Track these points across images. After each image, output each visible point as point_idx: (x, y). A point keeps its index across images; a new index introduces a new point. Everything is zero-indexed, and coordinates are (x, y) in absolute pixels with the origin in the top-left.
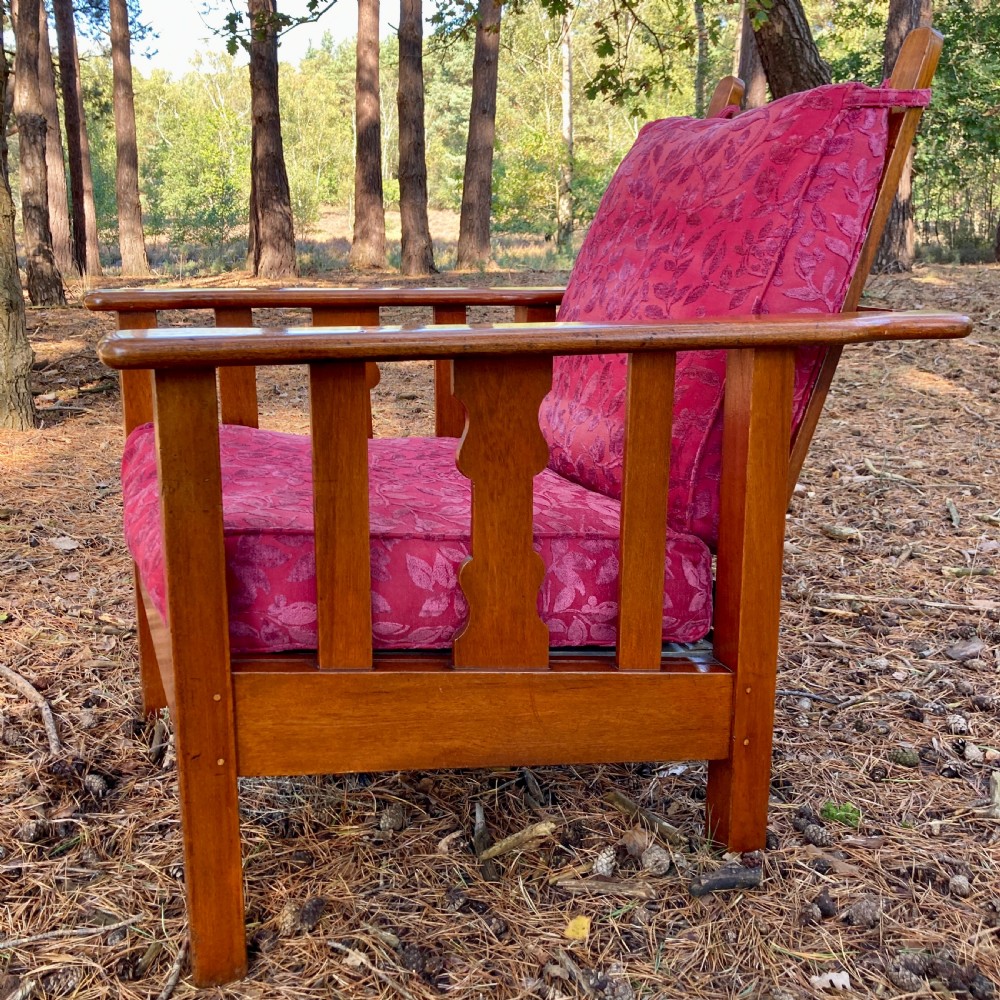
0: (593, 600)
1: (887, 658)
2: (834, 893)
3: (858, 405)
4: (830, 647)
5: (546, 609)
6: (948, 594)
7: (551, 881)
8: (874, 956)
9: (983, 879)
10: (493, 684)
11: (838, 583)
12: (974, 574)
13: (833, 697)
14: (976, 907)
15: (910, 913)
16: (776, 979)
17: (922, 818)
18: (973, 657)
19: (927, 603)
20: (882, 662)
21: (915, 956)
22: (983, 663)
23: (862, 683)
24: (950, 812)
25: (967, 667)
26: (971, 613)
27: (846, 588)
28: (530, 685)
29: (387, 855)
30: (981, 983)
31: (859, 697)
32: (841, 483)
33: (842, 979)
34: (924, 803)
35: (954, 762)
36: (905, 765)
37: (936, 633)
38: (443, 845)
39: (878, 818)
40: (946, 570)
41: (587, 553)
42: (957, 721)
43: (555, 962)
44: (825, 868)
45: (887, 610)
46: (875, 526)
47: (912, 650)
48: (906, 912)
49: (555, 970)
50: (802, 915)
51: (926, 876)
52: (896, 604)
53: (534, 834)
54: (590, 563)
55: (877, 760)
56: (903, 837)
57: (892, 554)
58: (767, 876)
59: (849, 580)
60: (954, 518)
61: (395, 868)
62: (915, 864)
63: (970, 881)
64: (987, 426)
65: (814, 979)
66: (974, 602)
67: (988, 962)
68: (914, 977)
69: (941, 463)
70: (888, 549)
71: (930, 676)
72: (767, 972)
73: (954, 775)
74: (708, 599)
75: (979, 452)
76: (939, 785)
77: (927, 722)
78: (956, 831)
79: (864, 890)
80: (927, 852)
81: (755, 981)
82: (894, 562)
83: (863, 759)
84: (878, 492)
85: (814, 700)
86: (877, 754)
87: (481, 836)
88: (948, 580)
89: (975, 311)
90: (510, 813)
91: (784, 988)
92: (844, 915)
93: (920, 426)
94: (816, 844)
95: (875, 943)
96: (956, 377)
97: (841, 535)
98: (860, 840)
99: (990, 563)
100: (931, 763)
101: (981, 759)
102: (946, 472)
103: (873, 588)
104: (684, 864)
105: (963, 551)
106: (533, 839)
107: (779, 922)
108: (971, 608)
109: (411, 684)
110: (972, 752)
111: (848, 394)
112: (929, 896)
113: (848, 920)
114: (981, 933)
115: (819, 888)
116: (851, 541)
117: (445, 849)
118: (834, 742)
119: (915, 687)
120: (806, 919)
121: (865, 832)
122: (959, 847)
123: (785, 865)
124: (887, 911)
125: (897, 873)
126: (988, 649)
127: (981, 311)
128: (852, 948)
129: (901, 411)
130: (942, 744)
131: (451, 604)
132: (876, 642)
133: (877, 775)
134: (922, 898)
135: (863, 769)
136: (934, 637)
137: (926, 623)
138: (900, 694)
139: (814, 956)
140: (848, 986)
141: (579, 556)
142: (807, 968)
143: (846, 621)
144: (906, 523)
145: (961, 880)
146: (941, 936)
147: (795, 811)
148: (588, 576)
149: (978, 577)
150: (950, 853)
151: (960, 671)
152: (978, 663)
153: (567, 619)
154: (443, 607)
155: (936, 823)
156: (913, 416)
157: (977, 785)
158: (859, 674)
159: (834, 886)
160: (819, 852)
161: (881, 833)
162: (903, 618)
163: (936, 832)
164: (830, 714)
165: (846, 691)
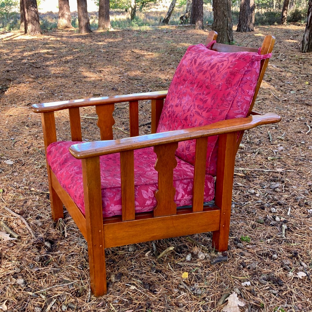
0: (186, 195)
1: (254, 189)
2: (245, 261)
4: (238, 186)
5: (175, 199)
6: (269, 166)
7: (176, 263)
8: (255, 277)
9: (280, 255)
10: (163, 219)
11: (239, 164)
13: (241, 203)
14: (279, 262)
15: (263, 265)
16: (233, 284)
17: (265, 239)
18: (277, 188)
19: (264, 170)
20: (253, 191)
21: (265, 276)
22: (280, 190)
23: (248, 198)
24: (272, 237)
25: (275, 191)
26: (276, 172)
27: (241, 166)
28: (172, 219)
29: (133, 258)
30: (280, 282)
31: (247, 203)
33: (248, 283)
34: (266, 234)
35: (273, 222)
36: (261, 223)
37: (266, 180)
38: (147, 254)
39: (254, 239)
40: (269, 158)
41: (185, 184)
42: (273, 209)
43: (181, 284)
44: (243, 255)
45: (253, 173)
46: (248, 142)
47: (260, 186)
48: (262, 265)
49: (181, 287)
50: (238, 268)
51: (267, 255)
52: (255, 171)
53: (169, 250)
54: (185, 186)
55: (253, 222)
56: (261, 245)
57: (253, 152)
58: (229, 258)
59: (241, 162)
60: (271, 138)
61: (135, 262)
62: (264, 252)
63: (277, 255)
64: (279, 101)
65: (242, 284)
66: (277, 169)
67: (282, 276)
68: (265, 282)
70: (252, 151)
71: (266, 195)
72: (231, 283)
74: (213, 190)
76: (269, 228)
77: (266, 210)
78: (274, 242)
79: (253, 260)
80: (267, 249)
81: (229, 285)
82: (254, 156)
83: (250, 222)
85: (236, 204)
86: (253, 220)
87: (156, 252)
88: (269, 161)
90: (162, 244)
91: (235, 286)
92: (248, 267)
93: (259, 102)
94: (240, 248)
95: (256, 273)
96: (270, 81)
98: (251, 246)
99: (281, 155)
100: (267, 223)
101: (279, 221)
103: (249, 165)
104: (208, 256)
105: (273, 151)
106: (169, 251)
107: (233, 270)
108: (276, 171)
109: (144, 222)
110: (277, 219)
112: (267, 260)
113: (249, 268)
114: (280, 269)
115: (241, 260)
116: (241, 148)
117: (147, 256)
118: (242, 218)
119: (262, 199)
120: (239, 269)
121: (252, 244)
122: (274, 247)
123: (233, 255)
124: (258, 265)
125: (260, 255)
126: (281, 185)
127: (277, 52)
128: (250, 275)
130: (270, 216)
131: (153, 201)
132: (251, 184)
133: (253, 226)
134: (266, 261)
135: (250, 225)
137: (264, 177)
138: (258, 201)
139: (242, 278)
140: (250, 285)
141: (183, 185)
142: (240, 281)
143: (242, 177)
144: (257, 141)
145: (275, 256)
146: (271, 271)
147: (234, 239)
148: (185, 190)
149: (278, 160)
150: (272, 248)
151: (273, 193)
152: (278, 190)
153: (180, 201)
154: (151, 202)
155: (269, 240)
156: (257, 98)
157: (278, 228)
158: (247, 195)
159: (245, 259)
160: (241, 250)
161: (255, 244)
162: (258, 175)
163: (269, 243)
164: (240, 208)
165: (244, 201)
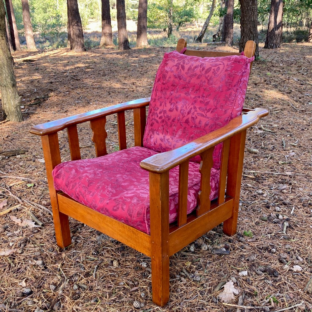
1: (262, 190)
2: (245, 254)
3: (260, 104)
4: (247, 187)
6: (280, 170)
8: (253, 268)
11: (251, 167)
12: (287, 163)
13: (248, 202)
14: (276, 256)
17: (266, 234)
18: (284, 189)
19: (274, 173)
20: (260, 191)
21: (262, 268)
22: (286, 191)
23: (255, 197)
25: (282, 192)
26: (285, 176)
27: (253, 169)
30: (276, 273)
31: (254, 202)
32: (254, 133)
34: (267, 230)
35: (276, 220)
36: (264, 221)
37: (275, 182)
39: (256, 234)
40: (280, 162)
42: (278, 209)
43: (182, 272)
44: (244, 248)
45: (263, 175)
46: (262, 148)
47: (269, 187)
48: (261, 257)
49: (183, 274)
50: (238, 259)
51: (266, 249)
52: (266, 174)
57: (266, 157)
58: (230, 250)
59: (254, 166)
60: (284, 144)
62: (264, 246)
63: (276, 250)
64: (297, 111)
65: (240, 273)
66: (286, 172)
67: (278, 268)
68: (261, 272)
69: (282, 125)
70: (265, 156)
71: (273, 195)
72: (229, 272)
73: (275, 223)
75: (293, 121)
76: (271, 225)
77: (270, 209)
78: (274, 237)
79: (252, 253)
80: (268, 243)
81: (227, 274)
82: (266, 160)
83: (254, 219)
84: (264, 136)
85: (243, 203)
86: (257, 218)
89: (298, 67)
91: (233, 276)
93: (278, 111)
94: (242, 242)
95: (254, 265)
96: (290, 93)
97: (253, 151)
99: (292, 159)
100: (270, 220)
101: (282, 219)
102: (283, 128)
103: (260, 168)
104: (211, 248)
105: (285, 156)
107: (232, 261)
108: (285, 174)
110: (280, 217)
111: (258, 100)
112: (266, 254)
113: (248, 260)
115: (242, 252)
116: (255, 153)
118: (247, 215)
119: (268, 199)
122: (274, 241)
123: (234, 247)
124: (256, 257)
125: (260, 248)
126: (288, 187)
127: (300, 67)
128: (248, 266)
129: (273, 106)
130: (273, 215)
131: (194, 203)
132: (260, 185)
133: (257, 223)
134: (265, 254)
135: (254, 222)
136: (275, 183)
137: (273, 179)
138: (265, 201)
139: (240, 268)
140: (247, 274)
142: (238, 271)
143: (252, 179)
144: (271, 147)
145: (274, 250)
146: (268, 263)
150: (272, 243)
151: (280, 194)
152: (285, 191)
155: (269, 236)
156: (276, 108)
157: (280, 225)
158: (254, 195)
159: (245, 252)
160: (242, 244)
162: (267, 178)
163: (270, 238)
164: (246, 207)
165: (251, 200)
